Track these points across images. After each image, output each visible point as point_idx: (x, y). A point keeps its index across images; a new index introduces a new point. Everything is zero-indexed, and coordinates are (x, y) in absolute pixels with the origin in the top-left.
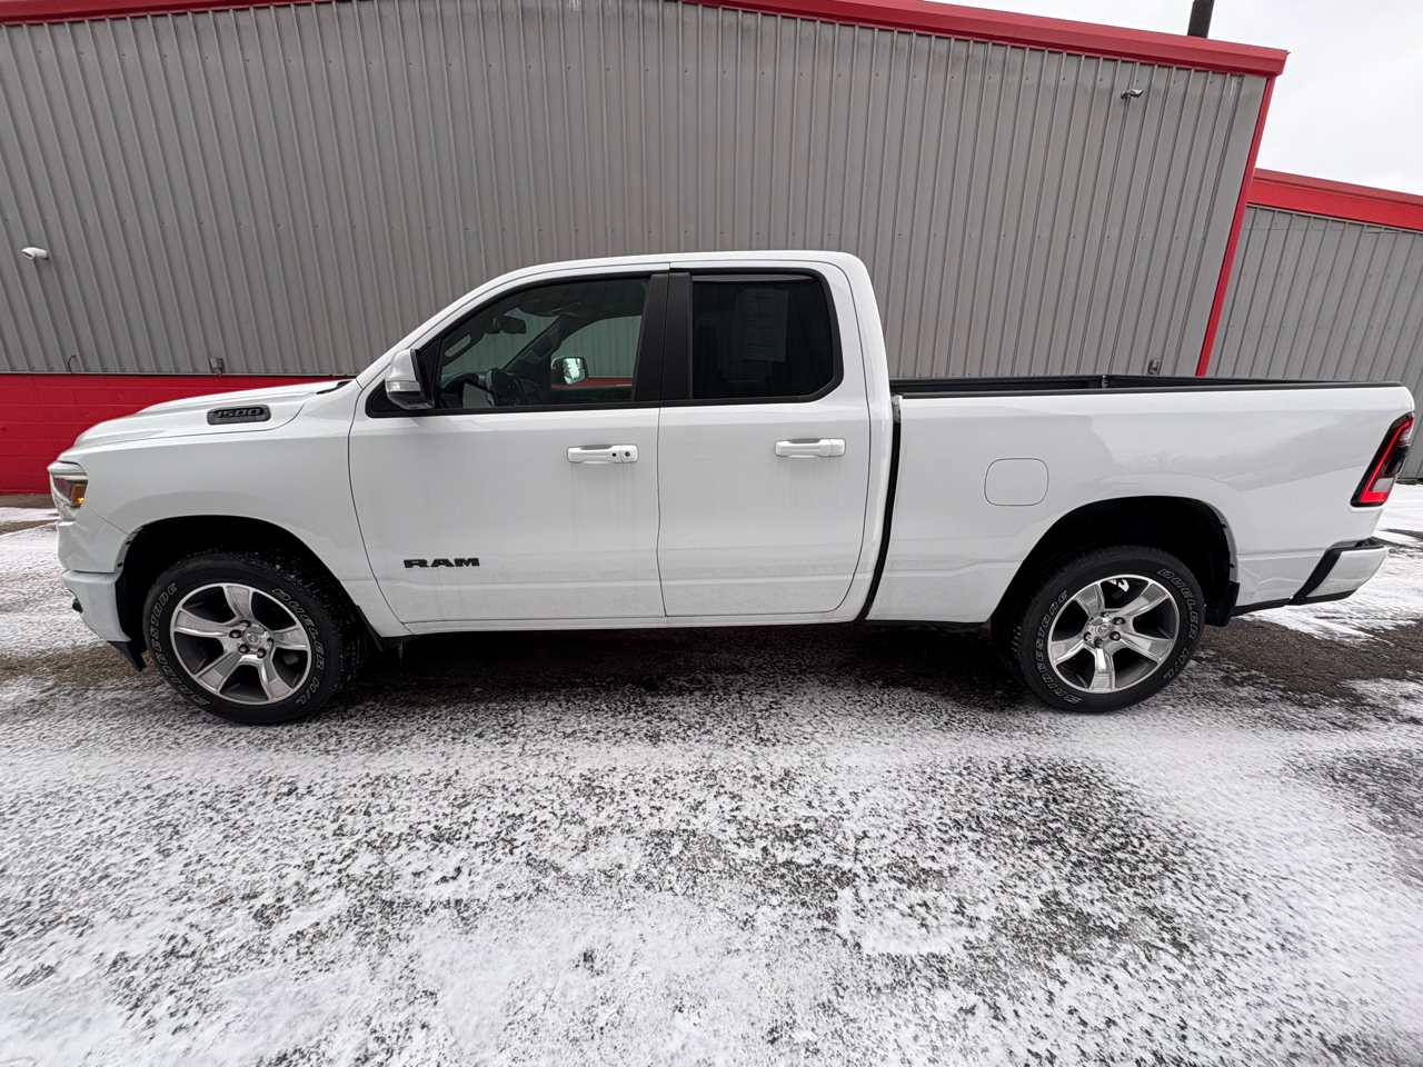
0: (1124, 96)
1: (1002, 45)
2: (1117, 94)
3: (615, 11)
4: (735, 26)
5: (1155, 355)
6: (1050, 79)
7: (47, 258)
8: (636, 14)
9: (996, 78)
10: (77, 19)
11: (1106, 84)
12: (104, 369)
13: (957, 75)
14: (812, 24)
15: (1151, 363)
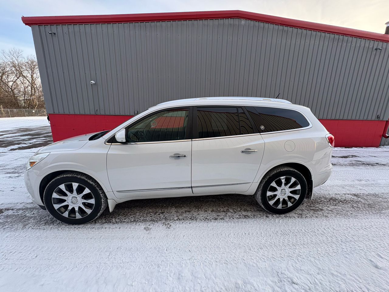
0: (376, 49)
1: (347, 36)
2: (374, 49)
3: (253, 25)
4: (282, 30)
5: (379, 114)
6: (358, 45)
7: (95, 84)
8: (258, 26)
9: (345, 44)
10: (114, 23)
11: (371, 46)
12: (105, 113)
13: (336, 43)
14: (301, 30)
15: (378, 116)
